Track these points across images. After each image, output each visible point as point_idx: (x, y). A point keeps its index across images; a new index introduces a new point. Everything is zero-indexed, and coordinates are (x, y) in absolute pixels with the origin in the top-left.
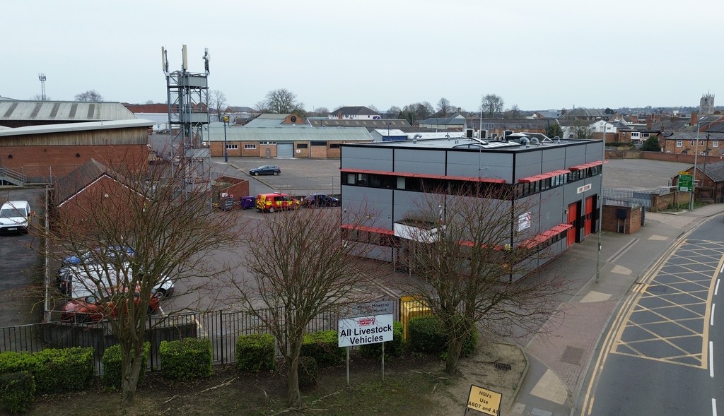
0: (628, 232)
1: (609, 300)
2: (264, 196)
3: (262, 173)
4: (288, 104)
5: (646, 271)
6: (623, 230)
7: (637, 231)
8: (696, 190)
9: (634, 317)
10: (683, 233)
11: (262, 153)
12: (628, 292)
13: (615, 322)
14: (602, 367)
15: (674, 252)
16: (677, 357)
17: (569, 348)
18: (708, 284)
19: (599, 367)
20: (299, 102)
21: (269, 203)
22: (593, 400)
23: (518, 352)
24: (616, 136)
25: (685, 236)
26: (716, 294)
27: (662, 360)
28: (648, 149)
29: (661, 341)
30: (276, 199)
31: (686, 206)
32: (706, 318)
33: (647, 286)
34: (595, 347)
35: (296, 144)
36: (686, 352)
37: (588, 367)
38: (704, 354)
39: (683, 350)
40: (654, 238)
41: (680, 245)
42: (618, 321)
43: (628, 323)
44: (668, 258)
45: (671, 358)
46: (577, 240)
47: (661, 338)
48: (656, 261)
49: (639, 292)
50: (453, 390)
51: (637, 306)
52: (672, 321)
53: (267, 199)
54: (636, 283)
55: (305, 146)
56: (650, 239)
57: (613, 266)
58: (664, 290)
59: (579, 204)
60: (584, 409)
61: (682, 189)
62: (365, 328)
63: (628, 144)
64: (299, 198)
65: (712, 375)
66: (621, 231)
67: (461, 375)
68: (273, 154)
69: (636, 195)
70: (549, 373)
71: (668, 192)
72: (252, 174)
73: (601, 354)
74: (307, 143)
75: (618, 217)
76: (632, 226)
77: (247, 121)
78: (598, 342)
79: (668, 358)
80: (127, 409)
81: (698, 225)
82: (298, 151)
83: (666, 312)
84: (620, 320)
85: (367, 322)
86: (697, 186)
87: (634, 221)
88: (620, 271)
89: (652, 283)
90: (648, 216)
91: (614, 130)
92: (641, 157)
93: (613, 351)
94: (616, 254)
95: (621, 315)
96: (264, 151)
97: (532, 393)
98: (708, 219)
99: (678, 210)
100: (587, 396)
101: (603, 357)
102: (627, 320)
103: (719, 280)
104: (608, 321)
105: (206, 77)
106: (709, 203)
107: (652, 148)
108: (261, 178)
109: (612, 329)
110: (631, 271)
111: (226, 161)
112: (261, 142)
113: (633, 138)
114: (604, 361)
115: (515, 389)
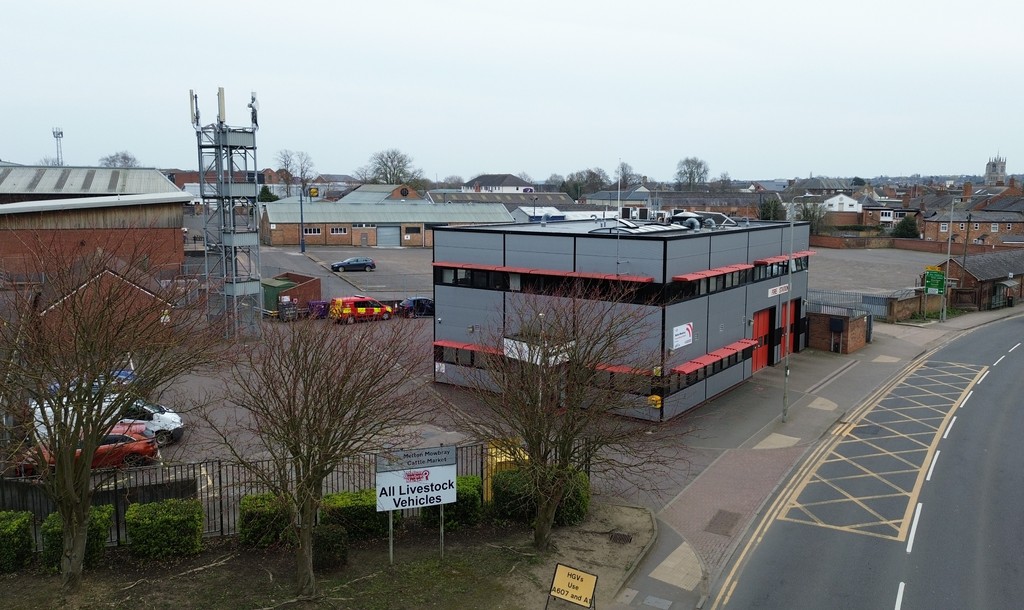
0: (845, 352)
1: (795, 446)
2: (340, 300)
3: (349, 268)
4: (401, 171)
5: (858, 406)
6: (839, 349)
7: (858, 350)
8: (952, 293)
9: (824, 471)
10: (924, 353)
11: (356, 240)
12: (825, 434)
13: (795, 476)
14: (760, 539)
15: (904, 379)
16: (867, 525)
17: (720, 512)
18: (938, 424)
19: (756, 538)
20: (417, 168)
21: (347, 311)
22: (735, 583)
23: (646, 518)
24: (860, 216)
25: (925, 356)
26: (945, 437)
27: (845, 529)
28: (901, 235)
29: (852, 502)
30: (358, 304)
31: (936, 316)
32: (922, 471)
33: (854, 426)
34: (758, 512)
35: (403, 227)
36: (881, 518)
37: (740, 540)
38: (905, 522)
39: (878, 515)
40: (882, 359)
41: (914, 370)
42: (800, 474)
43: (814, 478)
44: (894, 387)
45: (858, 526)
46: (770, 362)
47: (852, 499)
48: (874, 392)
49: (840, 434)
50: (538, 572)
51: (831, 454)
52: (874, 475)
53: (344, 304)
54: (839, 421)
55: (417, 230)
56: (875, 360)
57: (813, 399)
58: (876, 431)
59: (772, 311)
60: (719, 597)
61: (931, 291)
62: (414, 485)
63: (876, 228)
64: (391, 303)
65: (909, 549)
66: (836, 350)
67: (555, 550)
68: (371, 241)
69: (867, 299)
70: (685, 547)
71: (913, 295)
72: (336, 269)
73: (763, 521)
74: (419, 225)
75: (831, 330)
76: (851, 343)
77: (342, 195)
78: (764, 503)
79: (854, 526)
80: (67, 598)
81: (948, 341)
82: (407, 237)
83: (869, 464)
84: (803, 474)
85: (419, 477)
86: (954, 287)
87: (854, 335)
88: (822, 405)
89: (862, 422)
90: (878, 329)
91: (858, 208)
92: (891, 246)
93: (782, 517)
94: (821, 382)
95: (806, 466)
96: (359, 237)
97: (651, 575)
98: (964, 334)
99: (924, 321)
100: (729, 579)
101: (766, 524)
102: (813, 473)
103: (955, 418)
104: (786, 475)
105: (253, 133)
106: (971, 311)
107: (907, 233)
108: (347, 274)
109: (788, 486)
110: (836, 406)
111: (303, 251)
112: (355, 225)
113: (883, 219)
114: (765, 530)
115: (627, 570)
